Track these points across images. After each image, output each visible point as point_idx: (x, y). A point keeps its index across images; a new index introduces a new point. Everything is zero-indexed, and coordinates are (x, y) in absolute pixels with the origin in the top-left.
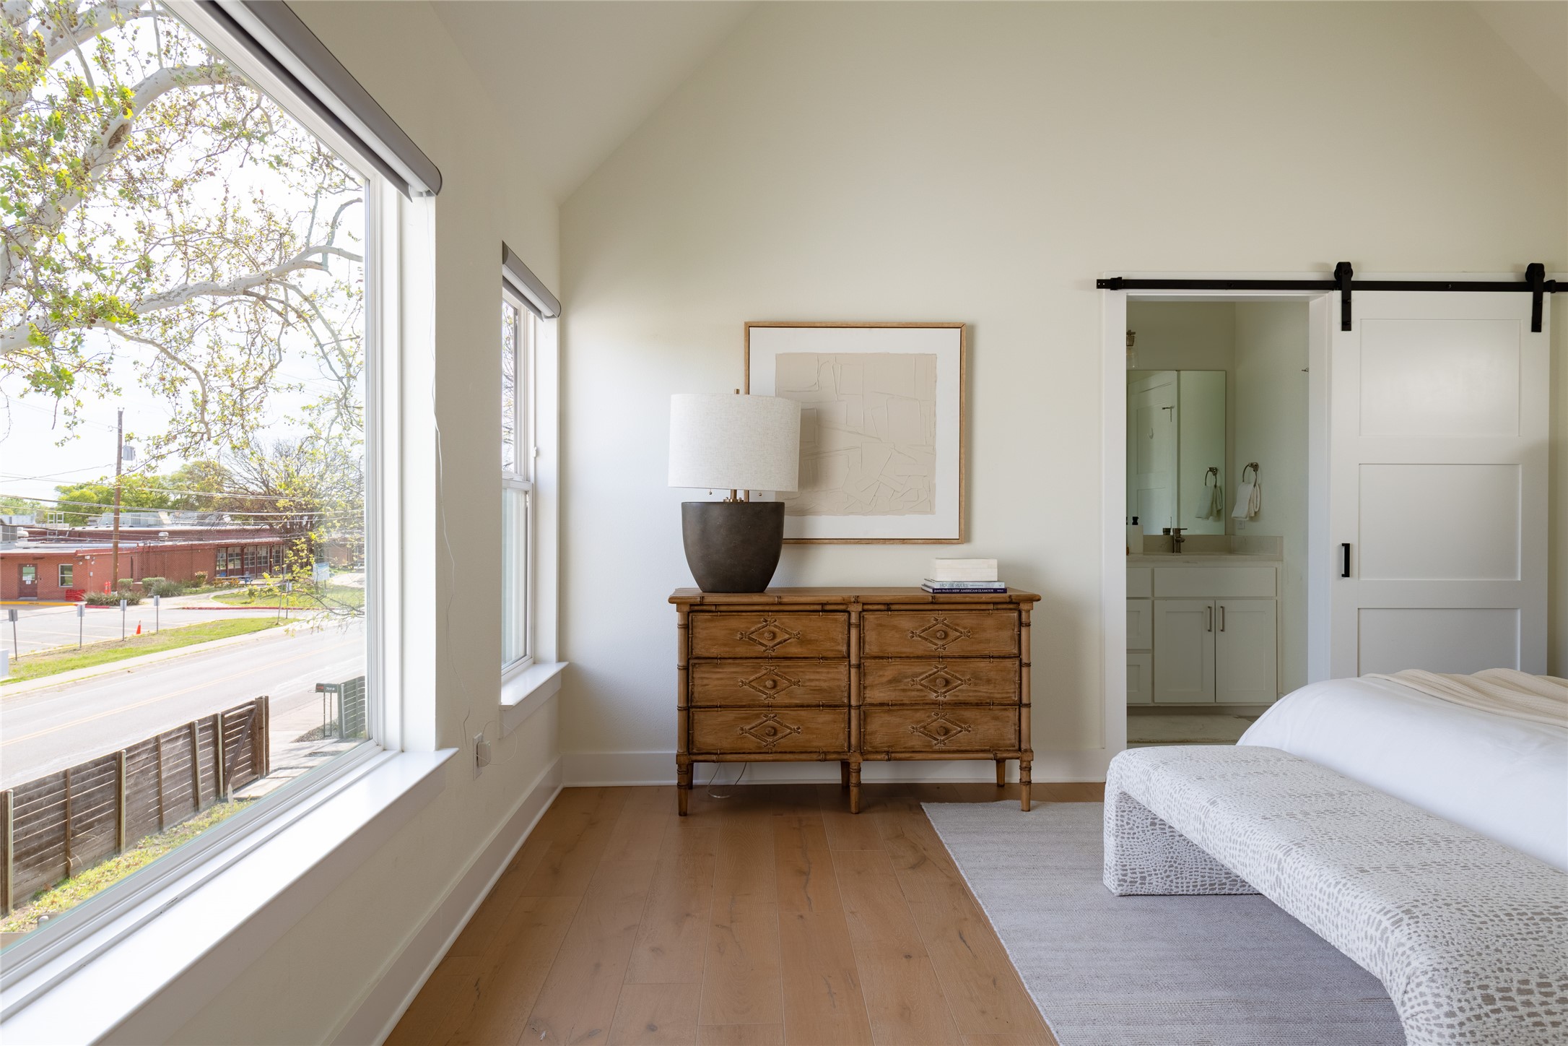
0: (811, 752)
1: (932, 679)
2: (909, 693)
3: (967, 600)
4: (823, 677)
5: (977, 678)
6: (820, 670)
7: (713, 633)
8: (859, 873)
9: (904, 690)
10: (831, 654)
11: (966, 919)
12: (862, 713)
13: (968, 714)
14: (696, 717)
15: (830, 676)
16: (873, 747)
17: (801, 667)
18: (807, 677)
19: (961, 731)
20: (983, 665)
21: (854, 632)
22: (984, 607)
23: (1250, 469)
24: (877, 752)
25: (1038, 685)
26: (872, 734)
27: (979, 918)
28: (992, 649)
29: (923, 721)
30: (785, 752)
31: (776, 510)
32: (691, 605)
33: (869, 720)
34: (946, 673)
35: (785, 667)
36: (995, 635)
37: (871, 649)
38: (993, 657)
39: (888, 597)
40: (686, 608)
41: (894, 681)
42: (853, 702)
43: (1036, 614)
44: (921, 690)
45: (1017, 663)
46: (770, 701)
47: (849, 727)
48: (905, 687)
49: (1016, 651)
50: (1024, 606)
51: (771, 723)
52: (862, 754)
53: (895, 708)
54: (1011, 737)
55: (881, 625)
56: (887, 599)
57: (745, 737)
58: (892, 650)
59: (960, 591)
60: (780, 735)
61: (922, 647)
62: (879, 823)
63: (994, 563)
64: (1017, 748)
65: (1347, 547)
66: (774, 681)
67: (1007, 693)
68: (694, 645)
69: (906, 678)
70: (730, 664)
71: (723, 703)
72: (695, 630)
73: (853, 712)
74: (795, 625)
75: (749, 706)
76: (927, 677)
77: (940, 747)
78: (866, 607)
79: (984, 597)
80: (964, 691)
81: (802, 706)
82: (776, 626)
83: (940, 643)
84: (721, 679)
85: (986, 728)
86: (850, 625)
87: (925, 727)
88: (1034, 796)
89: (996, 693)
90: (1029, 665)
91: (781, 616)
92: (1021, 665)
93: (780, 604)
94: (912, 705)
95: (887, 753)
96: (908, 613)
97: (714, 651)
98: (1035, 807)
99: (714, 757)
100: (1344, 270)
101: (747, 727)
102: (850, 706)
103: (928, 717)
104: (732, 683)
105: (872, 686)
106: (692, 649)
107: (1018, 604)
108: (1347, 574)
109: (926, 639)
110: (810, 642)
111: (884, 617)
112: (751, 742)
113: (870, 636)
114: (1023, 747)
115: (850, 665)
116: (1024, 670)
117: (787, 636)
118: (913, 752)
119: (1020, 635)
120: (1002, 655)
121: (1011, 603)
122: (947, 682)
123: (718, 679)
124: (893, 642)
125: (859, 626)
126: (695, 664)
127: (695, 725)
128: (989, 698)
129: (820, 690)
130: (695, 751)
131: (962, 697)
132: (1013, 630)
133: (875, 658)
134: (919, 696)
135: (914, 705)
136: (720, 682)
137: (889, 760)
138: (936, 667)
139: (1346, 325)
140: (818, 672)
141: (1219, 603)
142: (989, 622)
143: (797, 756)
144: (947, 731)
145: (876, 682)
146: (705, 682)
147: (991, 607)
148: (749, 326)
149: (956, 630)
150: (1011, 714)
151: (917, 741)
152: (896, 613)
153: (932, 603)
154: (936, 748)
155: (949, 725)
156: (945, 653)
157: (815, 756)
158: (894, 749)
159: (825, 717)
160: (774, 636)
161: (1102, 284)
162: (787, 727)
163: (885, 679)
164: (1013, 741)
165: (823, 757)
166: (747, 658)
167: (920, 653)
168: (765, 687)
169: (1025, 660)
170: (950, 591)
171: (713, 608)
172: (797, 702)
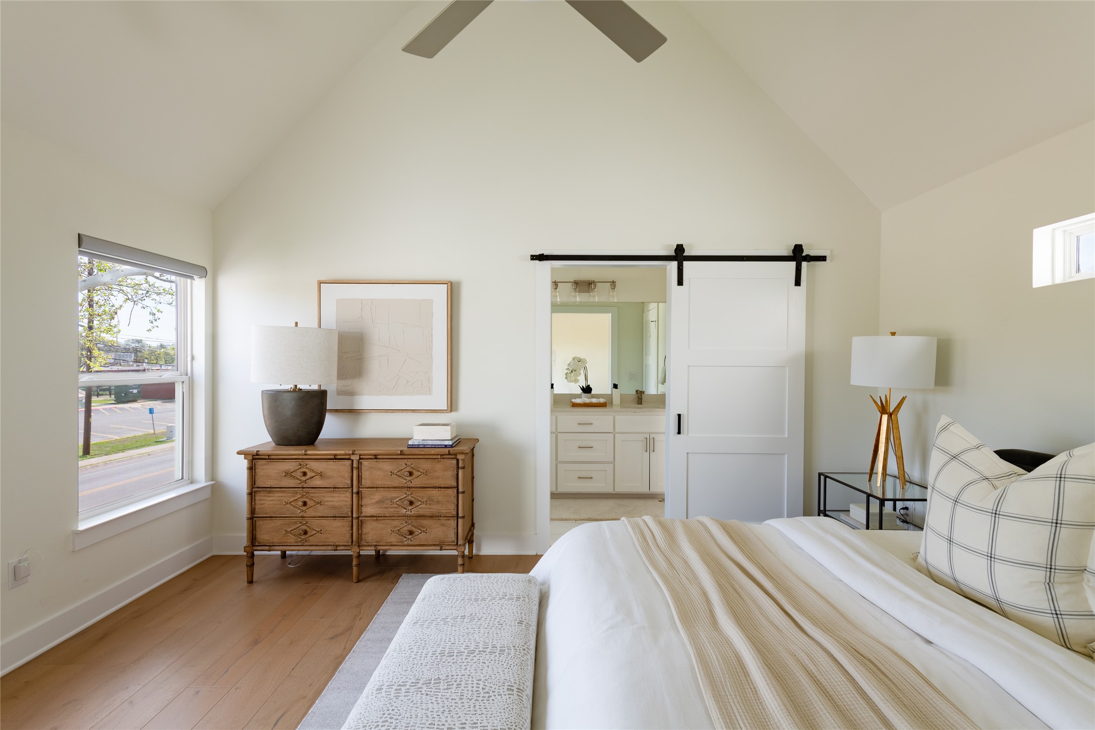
0: (328, 545)
1: (403, 501)
2: (389, 510)
3: (424, 452)
4: (336, 499)
5: (431, 500)
6: (334, 495)
7: (270, 473)
9: (386, 508)
10: (341, 486)
12: (360, 522)
13: (426, 522)
14: (257, 524)
15: (340, 498)
16: (367, 543)
17: (322, 493)
18: (326, 499)
19: (421, 533)
20: (435, 492)
21: (355, 472)
22: (434, 457)
24: (369, 546)
26: (366, 534)
28: (441, 483)
29: (397, 527)
30: (313, 545)
32: (253, 456)
33: (364, 526)
34: (412, 497)
35: (312, 493)
36: (442, 474)
37: (366, 482)
38: (441, 488)
40: (251, 457)
41: (381, 502)
42: (355, 515)
44: (397, 507)
45: (456, 491)
46: (303, 514)
47: (352, 530)
48: (387, 506)
49: (455, 484)
50: (459, 457)
51: (304, 527)
52: (359, 546)
53: (380, 518)
54: (451, 537)
55: (372, 468)
56: (373, 453)
57: (288, 536)
58: (379, 483)
60: (310, 534)
61: (397, 482)
63: (448, 428)
64: (455, 543)
65: (679, 416)
66: (306, 502)
67: (450, 509)
68: (256, 479)
69: (387, 500)
70: (278, 491)
71: (274, 515)
72: (257, 470)
73: (354, 521)
74: (319, 467)
75: (290, 517)
76: (400, 500)
77: (409, 542)
78: (362, 457)
79: (433, 451)
80: (423, 509)
81: (323, 517)
82: (308, 468)
83: (409, 478)
84: (273, 500)
85: (437, 531)
86: (353, 467)
87: (398, 530)
89: (444, 509)
90: (462, 493)
91: (310, 462)
92: (458, 493)
93: (307, 455)
94: (390, 517)
95: (375, 546)
96: (389, 460)
97: (269, 483)
99: (268, 548)
100: (680, 249)
101: (289, 530)
102: (352, 517)
103: (401, 524)
104: (279, 503)
105: (366, 505)
106: (255, 482)
107: (456, 455)
108: (679, 433)
109: (400, 476)
110: (328, 478)
111: (374, 462)
112: (291, 539)
113: (365, 474)
114: (459, 543)
115: (353, 492)
117: (314, 474)
118: (391, 545)
119: (458, 474)
120: (446, 486)
121: (451, 455)
122: (412, 503)
123: (270, 500)
124: (380, 479)
125: (358, 469)
126: (256, 491)
127: (257, 528)
128: (438, 512)
129: (334, 507)
130: (257, 544)
131: (422, 512)
132: (454, 471)
133: (368, 488)
134: (395, 511)
135: (392, 517)
136: (272, 502)
138: (406, 494)
139: (680, 282)
140: (333, 497)
141: (652, 436)
142: (439, 466)
143: (319, 548)
144: (411, 533)
145: (369, 503)
146: (263, 502)
147: (439, 457)
148: (320, 283)
149: (418, 471)
150: (452, 523)
151: (395, 539)
152: (381, 460)
153: (401, 454)
154: (406, 543)
155: (414, 529)
156: (411, 485)
157: (330, 548)
158: (380, 544)
159: (338, 523)
160: (307, 474)
161: (534, 258)
162: (314, 530)
163: (374, 501)
164: (454, 539)
165: (335, 548)
166: (287, 488)
167: (396, 485)
168: (299, 505)
169: (460, 490)
170: (418, 446)
171: (267, 457)
172: (320, 515)
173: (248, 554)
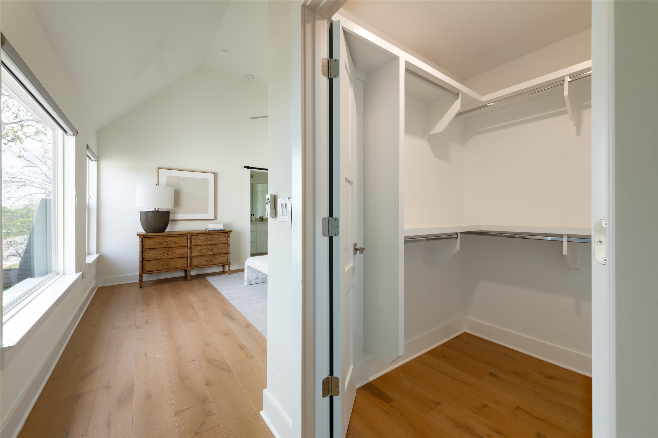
1: (208, 249)
3: (216, 232)
4: (181, 251)
5: (218, 248)
7: (149, 243)
8: (192, 291)
9: (201, 252)
10: (183, 246)
11: (217, 294)
12: (191, 258)
13: (216, 256)
14: (145, 263)
15: (183, 251)
16: (193, 266)
17: (175, 249)
18: (177, 251)
19: (214, 260)
20: (220, 246)
21: (189, 241)
22: (220, 233)
24: (195, 267)
25: (232, 249)
26: (193, 263)
27: (219, 293)
28: (222, 242)
30: (171, 269)
31: (167, 213)
32: (144, 236)
33: (192, 260)
34: (211, 248)
35: (170, 249)
36: (223, 239)
37: (193, 243)
38: (222, 244)
39: (197, 232)
40: (142, 237)
41: (199, 250)
42: (189, 256)
43: (232, 234)
44: (206, 252)
46: (167, 258)
47: (188, 262)
49: (227, 242)
50: (229, 233)
51: (167, 263)
52: (191, 267)
53: (199, 256)
54: (226, 260)
55: (196, 238)
56: (197, 233)
58: (198, 244)
59: (215, 230)
60: (169, 265)
61: (206, 243)
62: (195, 282)
63: (222, 224)
64: (227, 262)
66: (168, 253)
67: (225, 251)
69: (202, 250)
70: (155, 250)
71: (153, 259)
72: (145, 242)
73: (189, 258)
74: (174, 239)
75: (161, 259)
77: (210, 264)
78: (192, 235)
79: (220, 231)
80: (215, 251)
81: (175, 258)
82: (168, 240)
83: (210, 242)
85: (220, 259)
86: (188, 239)
87: (206, 260)
88: (231, 272)
89: (223, 251)
90: (230, 245)
91: (169, 237)
92: (228, 245)
93: (169, 235)
94: (203, 255)
95: (197, 266)
96: (202, 236)
97: (150, 247)
98: (231, 274)
99: (150, 272)
101: (160, 264)
102: (188, 257)
103: (207, 258)
104: (155, 254)
105: (193, 252)
106: (144, 247)
109: (207, 241)
110: (177, 243)
111: (196, 237)
112: (161, 268)
113: (193, 241)
114: (229, 262)
115: (188, 248)
116: (229, 246)
117: (171, 242)
118: (203, 266)
119: (228, 239)
120: (224, 243)
121: (226, 232)
122: (212, 250)
123: (152, 254)
124: (199, 242)
125: (190, 239)
126: (145, 250)
127: (145, 265)
128: (221, 252)
129: (180, 254)
130: (145, 271)
131: (215, 253)
133: (194, 246)
134: (205, 254)
135: (204, 256)
137: (198, 268)
138: (209, 247)
140: (179, 250)
142: (221, 237)
143: (174, 270)
146: (148, 254)
147: (222, 233)
148: (159, 169)
149: (214, 239)
150: (226, 256)
151: (204, 263)
152: (199, 236)
153: (208, 233)
154: (209, 264)
155: (212, 259)
156: (211, 244)
157: (178, 269)
158: (199, 266)
159: (181, 260)
160: (168, 242)
161: (245, 167)
162: (171, 263)
163: (197, 250)
165: (180, 269)
166: (160, 248)
167: (205, 244)
168: (165, 254)
169: (229, 244)
170: (212, 230)
171: (150, 237)
172: (174, 257)
173: (141, 276)
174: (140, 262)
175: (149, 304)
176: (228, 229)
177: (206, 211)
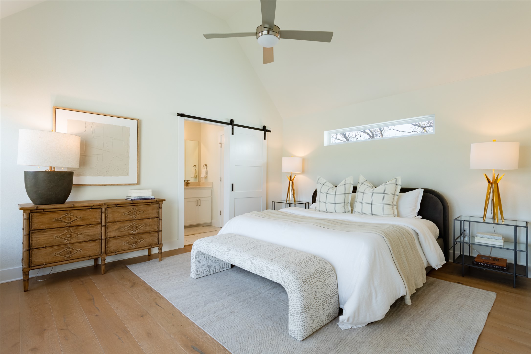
0: (86, 257)
1: (132, 227)
2: (123, 232)
3: (143, 202)
4: (92, 231)
5: (146, 225)
6: (89, 229)
7: (41, 221)
8: (113, 294)
9: (122, 232)
10: (95, 223)
11: (156, 298)
12: (106, 241)
13: (143, 236)
14: (33, 253)
15: (94, 230)
16: (110, 251)
17: (82, 228)
18: (85, 232)
19: (141, 242)
20: (148, 221)
21: (103, 215)
22: (148, 204)
23: (205, 166)
24: (112, 253)
25: (164, 224)
26: (110, 247)
27: (160, 297)
28: (151, 216)
29: (128, 240)
30: (75, 259)
31: (69, 175)
32: (31, 210)
33: (109, 243)
34: (136, 224)
35: (75, 229)
36: (151, 211)
37: (110, 219)
38: (151, 218)
39: (116, 202)
40: (29, 212)
41: (118, 229)
42: (103, 238)
43: (164, 205)
44: (128, 231)
45: (158, 219)
46: (69, 242)
47: (101, 246)
48: (122, 231)
49: (158, 216)
50: (160, 203)
51: (69, 250)
52: (106, 254)
53: (119, 237)
54: (156, 241)
55: (113, 212)
56: (116, 203)
57: (57, 256)
58: (117, 219)
59: (140, 199)
60: (73, 253)
61: (128, 217)
62: (113, 275)
63: (151, 190)
64: (158, 243)
65: (233, 184)
66: (71, 235)
67: (155, 228)
68: (32, 225)
69: (122, 227)
70: (50, 231)
71: (47, 245)
72: (33, 220)
73: (103, 241)
74: (80, 214)
75: (59, 245)
76: (130, 226)
77: (134, 247)
78: (108, 206)
79: (149, 201)
80: (142, 229)
81: (83, 242)
82: (71, 215)
83: (134, 215)
84: (46, 237)
85: (148, 239)
86: (102, 212)
87: (129, 242)
88: (162, 256)
89: (152, 228)
90: (161, 219)
91: (73, 211)
92: (159, 220)
93: (74, 207)
94: (124, 236)
95: (116, 252)
96: (123, 207)
97: (42, 227)
98: (163, 259)
99: (42, 266)
100: (232, 121)
101: (58, 253)
102: (102, 239)
103: (130, 239)
104: (51, 238)
105: (110, 232)
106: (31, 227)
107: (159, 202)
108: (233, 191)
109: (129, 215)
110: (86, 219)
111: (115, 209)
112: (60, 258)
113: (110, 216)
114: (160, 243)
115: (102, 226)
116: (160, 221)
117: (76, 218)
118: (125, 250)
119: (159, 211)
120: (154, 217)
121: (157, 202)
122: (137, 227)
123: (44, 237)
124: (118, 217)
125: (106, 213)
126: (33, 233)
127: (33, 256)
128: (150, 230)
129: (90, 235)
130: (32, 265)
131: (141, 231)
132: (157, 210)
133: (111, 222)
134: (127, 233)
135: (125, 236)
136: (45, 238)
137: (116, 254)
138: (133, 223)
139: (233, 134)
140: (89, 230)
141: (199, 199)
142: (150, 208)
143: (80, 259)
144: (136, 242)
145: (112, 230)
146: (38, 239)
147: (151, 203)
148: (55, 108)
149: (140, 211)
150: (156, 234)
151: (126, 247)
152: (119, 207)
153: (132, 203)
155: (137, 240)
156: (136, 219)
157: (88, 258)
158: (118, 251)
159: (92, 244)
160: (71, 218)
161: (178, 115)
162: (76, 250)
163: (115, 229)
164: (157, 242)
165: (90, 257)
166: (58, 228)
167: (127, 219)
168: (67, 237)
169: (160, 218)
170: (137, 199)
171: (42, 211)
172: (81, 241)
173: (25, 273)
174: (24, 251)
175: (45, 330)
176: (158, 197)
177: (126, 173)
